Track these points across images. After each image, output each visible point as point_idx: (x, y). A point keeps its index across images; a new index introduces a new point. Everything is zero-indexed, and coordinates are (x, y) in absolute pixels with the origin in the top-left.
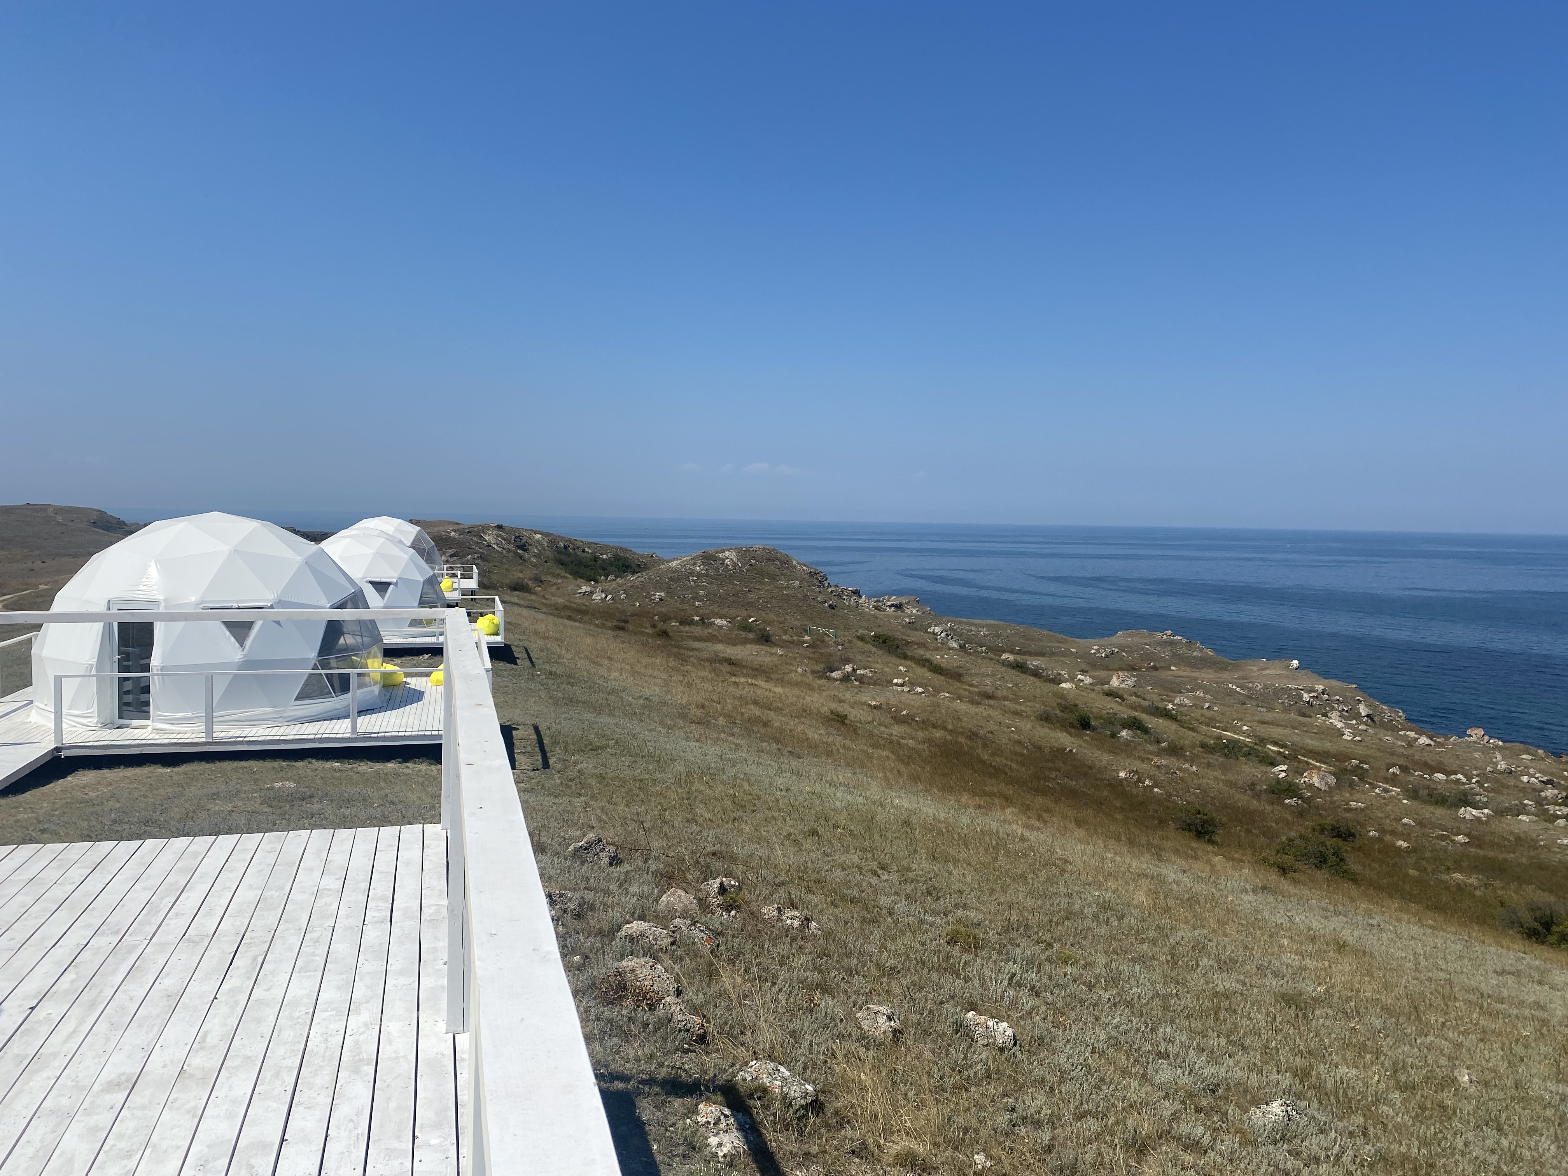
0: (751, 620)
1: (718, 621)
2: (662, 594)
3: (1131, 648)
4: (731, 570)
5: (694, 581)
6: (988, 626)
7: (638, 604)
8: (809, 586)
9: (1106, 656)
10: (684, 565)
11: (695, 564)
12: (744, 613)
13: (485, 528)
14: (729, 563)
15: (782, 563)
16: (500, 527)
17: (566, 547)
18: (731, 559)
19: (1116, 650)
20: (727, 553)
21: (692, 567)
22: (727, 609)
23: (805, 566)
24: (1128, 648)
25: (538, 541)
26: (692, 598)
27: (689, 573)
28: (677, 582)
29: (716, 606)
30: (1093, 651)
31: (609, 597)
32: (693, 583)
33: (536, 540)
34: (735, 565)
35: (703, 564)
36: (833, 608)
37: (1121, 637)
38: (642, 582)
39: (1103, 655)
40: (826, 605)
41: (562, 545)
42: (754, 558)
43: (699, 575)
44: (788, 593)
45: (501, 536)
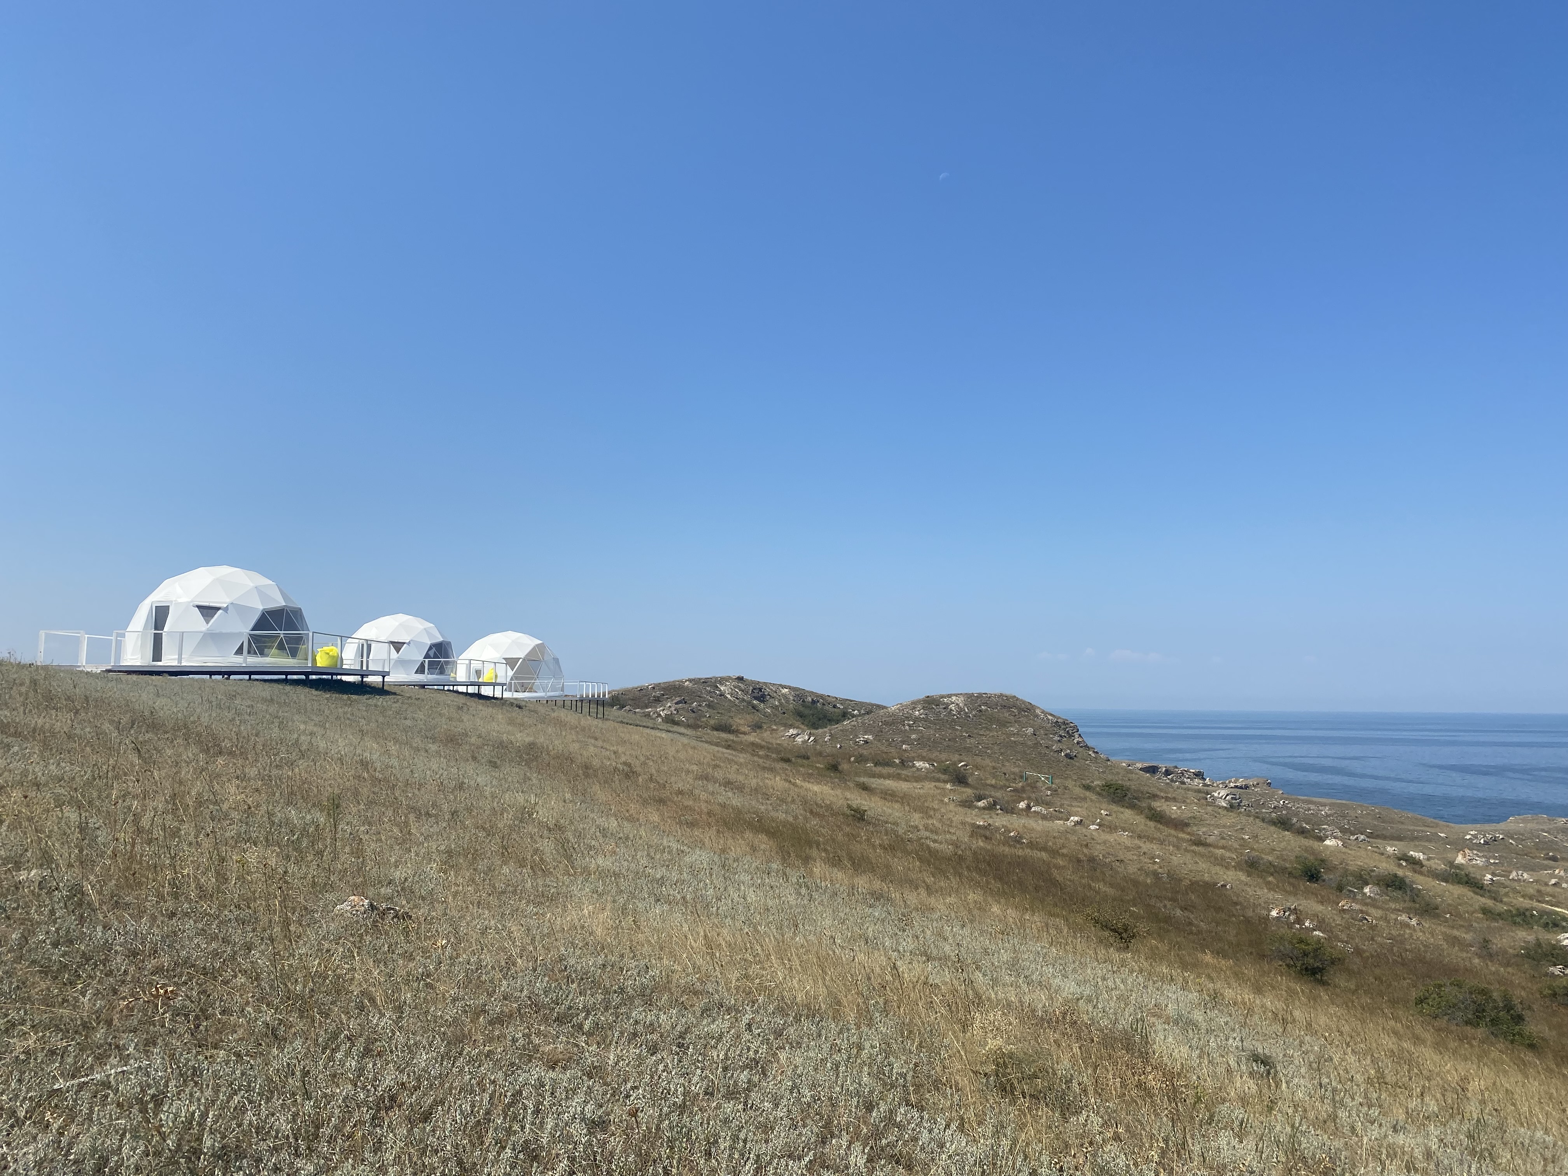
0: (960, 765)
1: (918, 764)
2: (870, 737)
3: (1523, 835)
4: (954, 715)
5: (909, 725)
6: (1332, 805)
7: (839, 746)
8: (1046, 735)
9: (1486, 843)
10: (903, 710)
11: (914, 708)
12: (956, 757)
13: (723, 680)
14: (953, 708)
15: (1021, 710)
16: (740, 679)
17: (813, 702)
18: (957, 704)
19: (1501, 837)
20: (954, 698)
21: (911, 712)
22: (938, 754)
23: (1051, 715)
24: (1520, 837)
25: (784, 696)
26: (901, 741)
27: (906, 717)
28: (891, 725)
29: (926, 749)
30: (1468, 837)
31: (812, 738)
32: (907, 727)
33: (782, 694)
34: (960, 712)
35: (923, 708)
36: (1071, 758)
37: (1513, 824)
38: (854, 726)
39: (1482, 841)
40: (1063, 754)
41: (810, 700)
42: (985, 704)
43: (916, 720)
44: (1017, 739)
45: (739, 687)
